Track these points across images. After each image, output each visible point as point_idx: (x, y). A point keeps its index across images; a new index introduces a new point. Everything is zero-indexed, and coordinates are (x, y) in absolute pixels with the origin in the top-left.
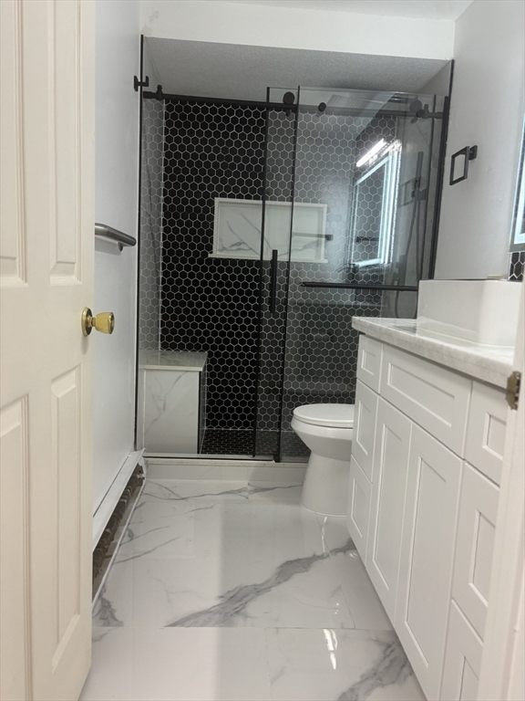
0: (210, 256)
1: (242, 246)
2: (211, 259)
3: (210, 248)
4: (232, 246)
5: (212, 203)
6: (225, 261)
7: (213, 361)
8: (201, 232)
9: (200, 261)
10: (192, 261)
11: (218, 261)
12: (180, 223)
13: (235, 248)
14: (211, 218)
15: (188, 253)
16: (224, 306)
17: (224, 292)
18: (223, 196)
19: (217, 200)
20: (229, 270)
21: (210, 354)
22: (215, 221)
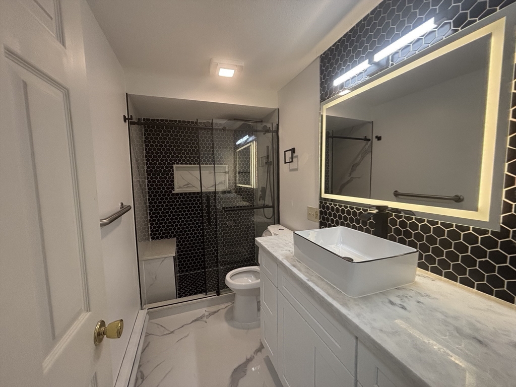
0: (173, 192)
1: (189, 185)
2: (174, 194)
3: (173, 188)
4: (184, 185)
5: (172, 167)
6: (181, 194)
7: (179, 242)
8: (168, 181)
9: (169, 195)
10: (164, 195)
11: (177, 194)
12: (156, 178)
13: (186, 186)
14: (173, 174)
15: (161, 192)
16: (182, 215)
17: (182, 208)
18: (177, 164)
19: (175, 166)
20: (184, 198)
21: (177, 239)
22: (175, 176)
